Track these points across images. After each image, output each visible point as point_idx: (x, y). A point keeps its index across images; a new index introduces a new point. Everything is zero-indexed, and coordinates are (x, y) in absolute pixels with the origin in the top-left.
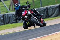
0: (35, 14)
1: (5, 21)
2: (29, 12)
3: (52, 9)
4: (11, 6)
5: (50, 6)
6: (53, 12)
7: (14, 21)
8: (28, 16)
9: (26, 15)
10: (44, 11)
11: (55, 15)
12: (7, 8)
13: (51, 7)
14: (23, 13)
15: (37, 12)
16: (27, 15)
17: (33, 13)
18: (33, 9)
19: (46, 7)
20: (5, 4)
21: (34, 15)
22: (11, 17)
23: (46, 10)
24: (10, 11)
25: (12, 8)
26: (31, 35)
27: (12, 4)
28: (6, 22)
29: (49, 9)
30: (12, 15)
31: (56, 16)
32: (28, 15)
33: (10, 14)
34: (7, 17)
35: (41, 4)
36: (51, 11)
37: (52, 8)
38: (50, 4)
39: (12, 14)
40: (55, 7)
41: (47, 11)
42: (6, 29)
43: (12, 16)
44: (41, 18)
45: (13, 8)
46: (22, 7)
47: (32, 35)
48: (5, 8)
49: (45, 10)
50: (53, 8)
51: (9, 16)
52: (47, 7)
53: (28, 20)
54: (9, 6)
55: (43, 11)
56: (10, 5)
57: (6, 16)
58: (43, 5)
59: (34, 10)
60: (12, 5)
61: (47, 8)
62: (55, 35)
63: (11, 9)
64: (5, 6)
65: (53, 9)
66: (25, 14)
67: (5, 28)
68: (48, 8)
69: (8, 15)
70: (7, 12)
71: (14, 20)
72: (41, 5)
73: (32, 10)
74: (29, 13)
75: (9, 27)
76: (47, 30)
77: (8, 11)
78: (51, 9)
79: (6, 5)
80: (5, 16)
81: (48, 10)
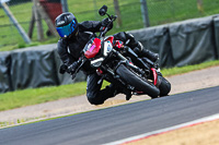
0: (130, 50)
1: (15, 79)
2: (110, 43)
3: (184, 36)
4: (36, 24)
5: (177, 24)
6: (191, 45)
7: (47, 77)
8: (106, 58)
9: (99, 54)
10: (157, 43)
11: (197, 55)
12: (23, 31)
13: (180, 28)
14: (89, 49)
15: (137, 45)
16: (102, 56)
17: (122, 49)
18: (123, 36)
19: (162, 27)
20: (14, 17)
21: (127, 55)
22: (37, 64)
23: (165, 38)
24: (31, 43)
25: (41, 31)
26: (108, 128)
27: (39, 16)
28: (18, 81)
29: (176, 35)
30: (38, 58)
31: (199, 58)
32: (105, 54)
33: (32, 53)
34: (20, 63)
35: (144, 17)
36: (183, 41)
37: (186, 30)
38: (179, 17)
39: (39, 53)
40: (196, 26)
41: (168, 43)
42: (19, 107)
43: (41, 61)
44: (152, 66)
45: (45, 32)
46: (82, 28)
47: (112, 127)
48: (16, 31)
49: (159, 37)
50: (190, 30)
51: (30, 58)
52: (166, 25)
53: (105, 72)
54: (28, 25)
55: (153, 41)
56: (33, 22)
57: (16, 62)
58: (151, 22)
59: (128, 37)
60: (40, 20)
61: (167, 31)
62: (198, 129)
63: (36, 33)
64: (15, 25)
65: (188, 34)
66: (96, 52)
67: (15, 102)
68: (171, 31)
69: (24, 55)
70: (21, 47)
71: (47, 73)
72: (144, 21)
73: (118, 37)
74: (108, 47)
75: (29, 98)
76: (169, 111)
77: (27, 42)
78: (180, 33)
79: (16, 22)
80: (14, 61)
81: (173, 39)
